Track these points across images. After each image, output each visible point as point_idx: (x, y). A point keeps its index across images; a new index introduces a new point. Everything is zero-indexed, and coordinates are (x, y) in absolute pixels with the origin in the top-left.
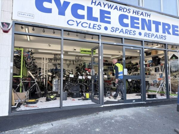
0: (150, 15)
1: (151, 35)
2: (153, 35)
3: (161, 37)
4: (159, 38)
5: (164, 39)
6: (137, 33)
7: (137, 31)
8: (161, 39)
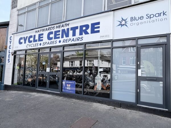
0: (68, 25)
1: (68, 40)
2: (70, 40)
3: (78, 39)
4: (76, 41)
5: (80, 40)
6: (58, 42)
7: (58, 40)
8: (77, 41)
